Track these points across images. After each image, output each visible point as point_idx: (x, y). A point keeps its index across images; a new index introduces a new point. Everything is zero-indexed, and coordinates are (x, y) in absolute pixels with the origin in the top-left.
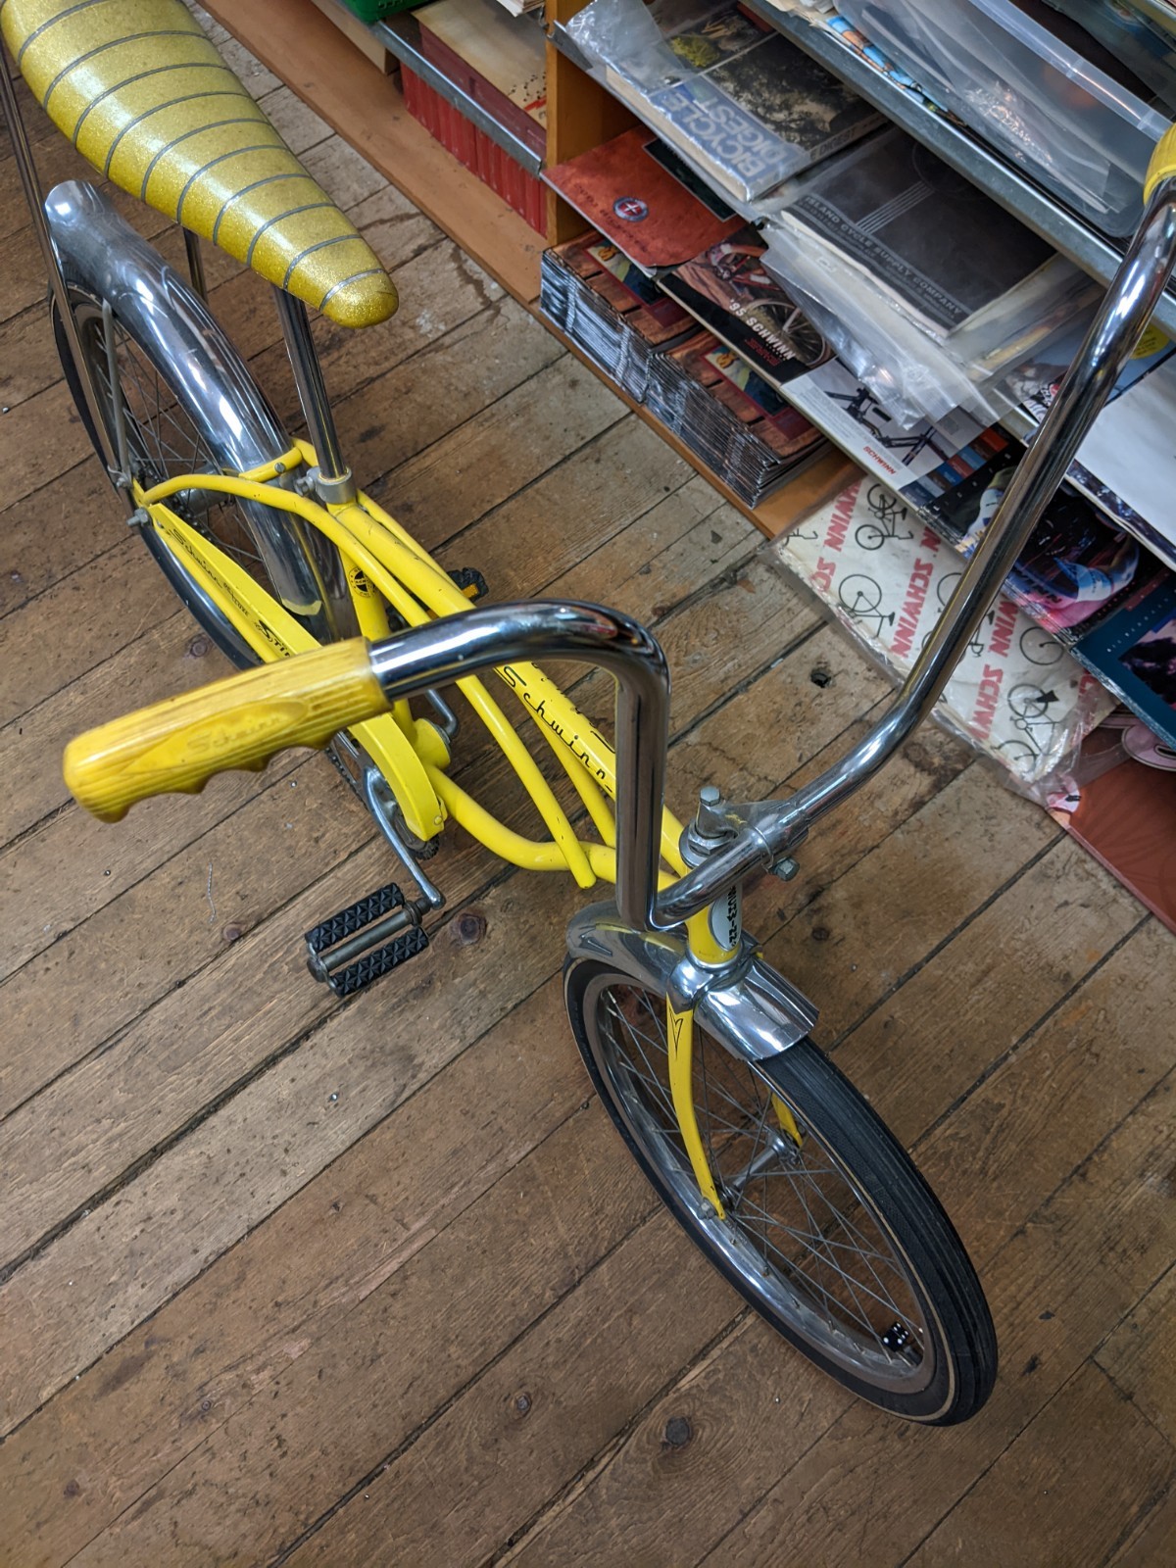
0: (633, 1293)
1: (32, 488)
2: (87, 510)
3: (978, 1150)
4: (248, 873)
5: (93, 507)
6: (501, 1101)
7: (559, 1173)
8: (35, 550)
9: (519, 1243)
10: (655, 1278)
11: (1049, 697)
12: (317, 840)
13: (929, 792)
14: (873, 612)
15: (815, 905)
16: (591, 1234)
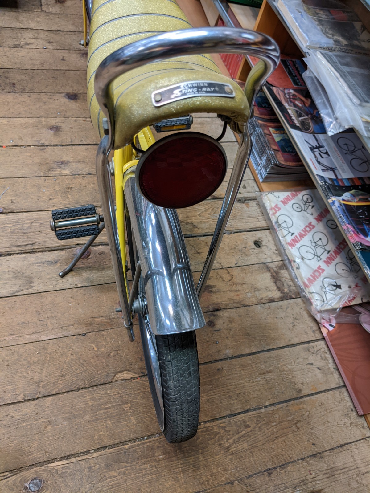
0: (55, 416)
1: (37, 68)
2: (49, 80)
3: (230, 439)
4: (20, 196)
5: (51, 81)
6: (53, 315)
7: (57, 353)
8: (25, 82)
9: (23, 370)
10: (68, 414)
11: (338, 287)
12: (50, 199)
13: (278, 299)
14: (287, 229)
15: (215, 313)
16: (54, 383)
